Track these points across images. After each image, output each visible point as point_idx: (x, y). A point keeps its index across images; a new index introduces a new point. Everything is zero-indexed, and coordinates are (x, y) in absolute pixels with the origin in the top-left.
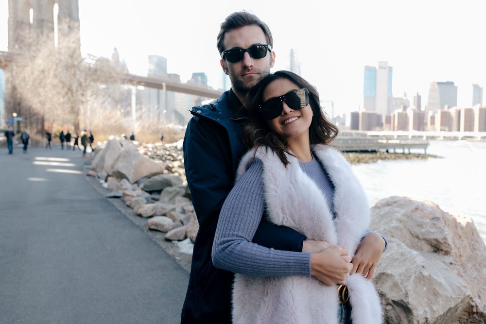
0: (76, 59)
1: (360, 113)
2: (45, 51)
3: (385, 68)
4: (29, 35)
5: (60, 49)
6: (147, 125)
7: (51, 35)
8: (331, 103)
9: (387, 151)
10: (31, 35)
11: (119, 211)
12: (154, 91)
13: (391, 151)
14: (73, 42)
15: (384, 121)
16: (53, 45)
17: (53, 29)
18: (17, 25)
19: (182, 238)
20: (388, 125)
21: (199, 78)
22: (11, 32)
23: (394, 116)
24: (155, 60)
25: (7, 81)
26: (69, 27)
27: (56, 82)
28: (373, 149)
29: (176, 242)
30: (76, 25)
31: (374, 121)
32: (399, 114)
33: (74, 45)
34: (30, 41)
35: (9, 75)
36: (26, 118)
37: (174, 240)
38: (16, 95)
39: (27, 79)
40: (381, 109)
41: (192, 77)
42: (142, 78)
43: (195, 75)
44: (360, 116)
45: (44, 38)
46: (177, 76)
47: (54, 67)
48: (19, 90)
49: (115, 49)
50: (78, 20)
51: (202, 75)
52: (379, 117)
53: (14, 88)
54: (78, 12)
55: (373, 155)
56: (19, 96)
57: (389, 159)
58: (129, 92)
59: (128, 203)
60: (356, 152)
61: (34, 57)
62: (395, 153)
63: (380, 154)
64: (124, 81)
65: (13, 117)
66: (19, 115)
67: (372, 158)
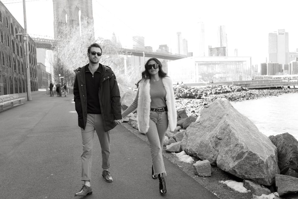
0: (92, 41)
1: (267, 64)
2: (75, 38)
3: (283, 34)
4: (66, 29)
5: (83, 35)
6: (135, 78)
7: (78, 28)
8: (250, 58)
9: (289, 87)
10: (67, 29)
11: (129, 131)
12: (137, 58)
13: (292, 87)
14: (90, 31)
15: (283, 68)
16: (79, 33)
17: (78, 25)
18: (59, 24)
19: (178, 150)
20: (286, 71)
21: (164, 48)
22: (56, 28)
23: (290, 64)
24: (137, 39)
25: (55, 56)
26: (88, 22)
27: (81, 55)
28: (279, 86)
29: (174, 153)
30: (92, 21)
31: (277, 68)
32: (293, 63)
33: (91, 33)
34: (67, 32)
35: (55, 53)
36: (66, 77)
37: (173, 152)
38: (60, 64)
39: (66, 54)
40: (281, 61)
41: (160, 48)
42: (130, 50)
43: (161, 47)
44: (267, 66)
45: (74, 30)
46: (150, 48)
47: (80, 47)
48: (62, 61)
49: (114, 34)
50: (92, 18)
51: (166, 46)
52: (280, 66)
53: (59, 60)
54: (92, 14)
55: (280, 90)
56: (62, 64)
57: (291, 92)
58: (123, 59)
59: (134, 126)
60: (268, 88)
61: (69, 41)
62: (294, 88)
63: (285, 89)
64: (120, 52)
65: (59, 76)
66: (62, 75)
67: (279, 92)
